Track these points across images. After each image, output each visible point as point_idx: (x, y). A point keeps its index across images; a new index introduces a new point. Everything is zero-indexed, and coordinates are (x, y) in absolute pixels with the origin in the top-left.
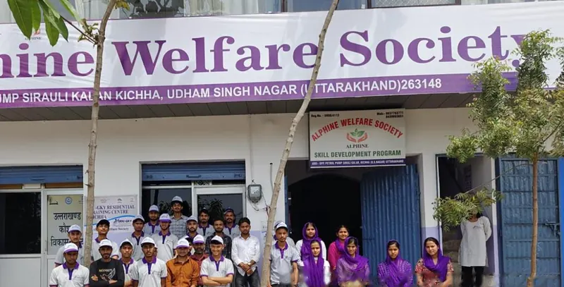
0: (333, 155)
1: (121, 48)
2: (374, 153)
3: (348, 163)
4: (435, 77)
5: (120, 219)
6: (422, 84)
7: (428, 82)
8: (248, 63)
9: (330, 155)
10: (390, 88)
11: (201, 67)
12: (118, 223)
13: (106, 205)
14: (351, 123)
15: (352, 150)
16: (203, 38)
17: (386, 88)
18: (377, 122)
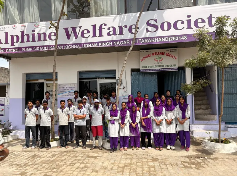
0: (149, 67)
1: (66, 30)
2: (165, 66)
3: (155, 70)
4: (184, 35)
5: (71, 92)
6: (179, 39)
7: (181, 38)
8: (111, 33)
9: (147, 67)
10: (166, 40)
11: (94, 35)
12: (70, 94)
13: (65, 87)
14: (156, 54)
15: (156, 65)
16: (95, 25)
17: (164, 41)
18: (166, 53)
